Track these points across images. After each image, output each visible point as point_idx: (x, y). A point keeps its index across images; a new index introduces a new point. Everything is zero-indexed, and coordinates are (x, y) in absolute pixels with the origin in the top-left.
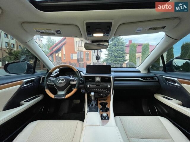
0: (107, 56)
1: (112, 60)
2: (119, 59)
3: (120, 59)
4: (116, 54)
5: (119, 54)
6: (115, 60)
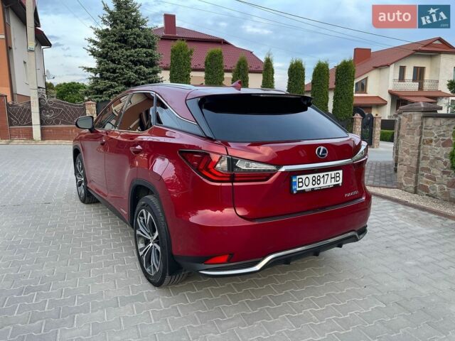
0: (94, 78)
4: (131, 74)
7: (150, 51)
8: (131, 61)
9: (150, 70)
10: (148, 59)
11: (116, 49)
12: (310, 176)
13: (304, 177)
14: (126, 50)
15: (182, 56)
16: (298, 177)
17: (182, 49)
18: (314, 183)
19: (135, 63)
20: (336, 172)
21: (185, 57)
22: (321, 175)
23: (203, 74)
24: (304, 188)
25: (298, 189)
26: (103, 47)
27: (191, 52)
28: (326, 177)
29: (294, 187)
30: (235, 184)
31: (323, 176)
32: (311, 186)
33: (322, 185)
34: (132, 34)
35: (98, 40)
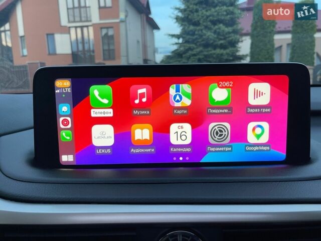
0: (176, 44)
1: (194, 55)
2: (218, 51)
3: (222, 51)
4: (210, 34)
5: (219, 34)
6: (206, 56)
7: (230, 8)
8: (210, 21)
9: (230, 29)
10: (228, 17)
14: (207, 11)
19: (214, 23)
26: (184, 11)
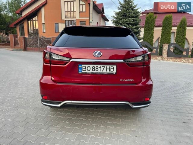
7: (135, 19)
8: (126, 24)
9: (135, 27)
10: (134, 22)
11: (121, 19)
12: (91, 66)
13: (87, 66)
14: (125, 19)
15: (150, 20)
16: (83, 65)
17: (150, 17)
18: (94, 70)
19: (128, 24)
20: (110, 66)
21: (152, 20)
22: (99, 66)
23: (161, 28)
24: (87, 71)
25: (83, 71)
26: (117, 19)
27: (156, 17)
28: (102, 68)
29: (80, 70)
30: (51, 65)
31: (101, 67)
32: (91, 71)
33: (99, 71)
34: (128, 12)
35: (115, 16)
